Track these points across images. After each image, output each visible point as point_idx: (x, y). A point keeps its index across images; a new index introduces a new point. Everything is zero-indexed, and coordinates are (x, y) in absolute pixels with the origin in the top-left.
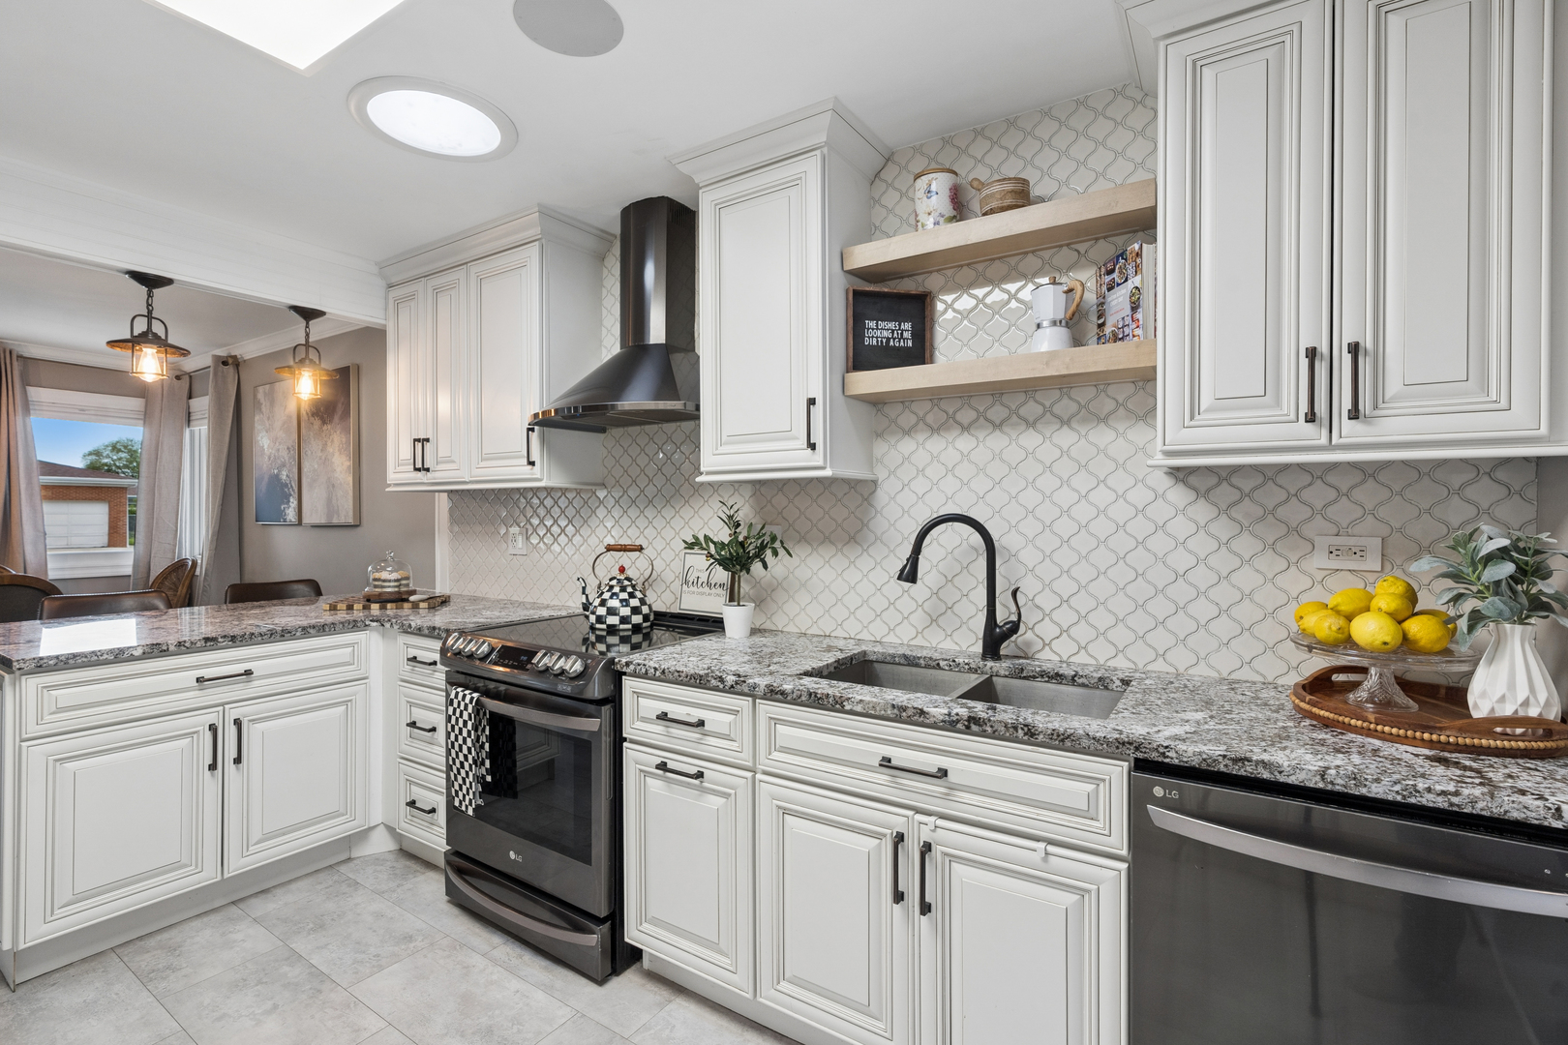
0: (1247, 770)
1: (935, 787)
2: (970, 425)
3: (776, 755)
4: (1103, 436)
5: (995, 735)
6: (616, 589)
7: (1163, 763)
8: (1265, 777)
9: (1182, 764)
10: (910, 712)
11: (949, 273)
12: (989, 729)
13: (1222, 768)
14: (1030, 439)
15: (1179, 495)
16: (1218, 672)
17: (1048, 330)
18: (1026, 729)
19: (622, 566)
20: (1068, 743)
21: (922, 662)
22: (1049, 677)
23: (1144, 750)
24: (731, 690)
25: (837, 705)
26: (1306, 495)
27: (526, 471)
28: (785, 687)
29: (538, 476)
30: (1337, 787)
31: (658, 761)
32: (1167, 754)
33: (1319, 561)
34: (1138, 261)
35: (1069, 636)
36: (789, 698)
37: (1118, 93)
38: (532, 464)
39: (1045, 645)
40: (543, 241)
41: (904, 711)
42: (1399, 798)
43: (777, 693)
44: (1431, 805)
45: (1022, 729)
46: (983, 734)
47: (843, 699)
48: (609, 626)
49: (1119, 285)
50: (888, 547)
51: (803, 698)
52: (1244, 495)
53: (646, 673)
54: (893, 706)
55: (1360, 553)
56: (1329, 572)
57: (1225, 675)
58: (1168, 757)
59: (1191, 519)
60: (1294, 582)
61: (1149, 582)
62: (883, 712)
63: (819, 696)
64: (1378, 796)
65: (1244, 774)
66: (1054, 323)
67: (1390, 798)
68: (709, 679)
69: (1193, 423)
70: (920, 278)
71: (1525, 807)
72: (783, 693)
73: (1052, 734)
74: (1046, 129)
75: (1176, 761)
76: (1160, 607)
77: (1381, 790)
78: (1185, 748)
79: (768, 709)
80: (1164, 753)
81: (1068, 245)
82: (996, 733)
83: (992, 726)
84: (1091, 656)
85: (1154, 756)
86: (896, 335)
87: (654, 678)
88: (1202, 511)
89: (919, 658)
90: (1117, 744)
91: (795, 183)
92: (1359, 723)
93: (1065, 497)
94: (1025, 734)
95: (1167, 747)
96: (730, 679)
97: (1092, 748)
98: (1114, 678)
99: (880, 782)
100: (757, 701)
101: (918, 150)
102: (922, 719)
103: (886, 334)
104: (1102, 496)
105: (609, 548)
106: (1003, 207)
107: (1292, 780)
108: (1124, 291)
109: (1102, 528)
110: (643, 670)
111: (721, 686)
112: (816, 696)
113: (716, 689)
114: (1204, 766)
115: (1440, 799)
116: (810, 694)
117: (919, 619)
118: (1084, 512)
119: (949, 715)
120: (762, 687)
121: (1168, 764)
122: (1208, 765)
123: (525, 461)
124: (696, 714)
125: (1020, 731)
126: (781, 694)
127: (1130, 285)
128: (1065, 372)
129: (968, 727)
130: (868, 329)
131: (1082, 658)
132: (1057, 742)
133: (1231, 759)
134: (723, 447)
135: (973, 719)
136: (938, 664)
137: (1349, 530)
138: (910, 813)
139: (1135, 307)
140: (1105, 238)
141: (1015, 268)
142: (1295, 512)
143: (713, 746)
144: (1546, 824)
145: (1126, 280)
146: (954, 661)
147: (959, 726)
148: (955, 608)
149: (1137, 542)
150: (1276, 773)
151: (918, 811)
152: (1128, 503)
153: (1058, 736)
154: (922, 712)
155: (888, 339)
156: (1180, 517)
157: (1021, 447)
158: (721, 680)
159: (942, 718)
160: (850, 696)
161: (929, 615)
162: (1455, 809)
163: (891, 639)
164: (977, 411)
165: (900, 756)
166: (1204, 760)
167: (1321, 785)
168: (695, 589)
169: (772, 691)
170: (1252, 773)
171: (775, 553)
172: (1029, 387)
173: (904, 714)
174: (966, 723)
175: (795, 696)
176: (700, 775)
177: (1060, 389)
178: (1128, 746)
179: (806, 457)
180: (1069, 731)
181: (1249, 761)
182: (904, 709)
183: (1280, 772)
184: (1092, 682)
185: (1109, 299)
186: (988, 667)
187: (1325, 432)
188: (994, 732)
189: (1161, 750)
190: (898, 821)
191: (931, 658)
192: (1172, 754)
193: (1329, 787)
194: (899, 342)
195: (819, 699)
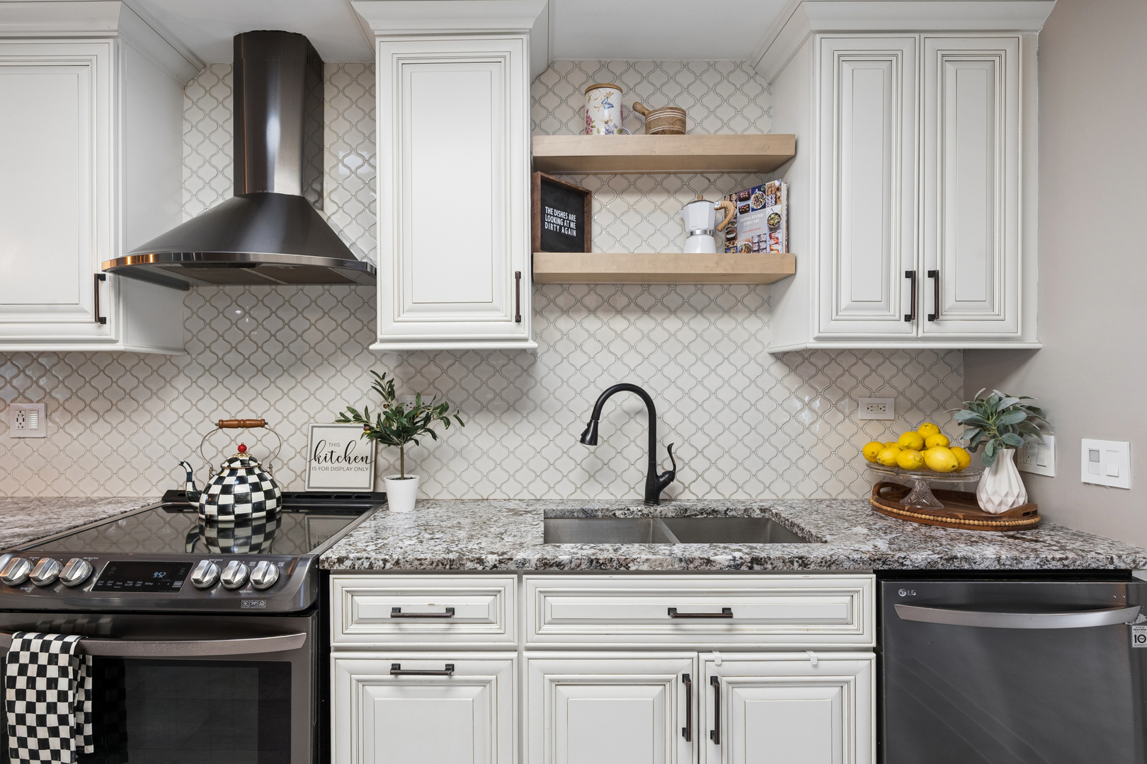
0: (956, 565)
1: (720, 625)
2: (623, 309)
3: (547, 628)
4: (726, 324)
5: (775, 571)
6: (242, 472)
7: (902, 570)
8: (966, 568)
9: (914, 568)
10: (697, 563)
11: (605, 178)
12: (769, 567)
13: (940, 567)
14: (673, 324)
15: (777, 370)
16: (803, 495)
17: (700, 237)
18: (800, 561)
19: (243, 445)
20: (833, 567)
21: (600, 514)
22: (707, 514)
23: (888, 563)
24: (495, 570)
25: (622, 567)
26: (853, 370)
27: (92, 330)
28: (561, 558)
29: (113, 337)
30: (1007, 567)
31: (388, 665)
32: (905, 563)
33: (861, 415)
34: (778, 194)
35: (703, 479)
36: (566, 569)
37: (738, 66)
38: (102, 321)
39: (685, 488)
40: (120, 41)
41: (691, 562)
42: (1039, 567)
43: (551, 566)
44: (1054, 568)
45: (797, 562)
46: (765, 572)
47: (628, 561)
48: (237, 516)
49: (753, 210)
50: (548, 414)
51: (583, 566)
52: (819, 371)
53: (371, 566)
54: (681, 560)
55: (882, 408)
56: (866, 421)
57: (807, 497)
58: (905, 565)
59: (786, 387)
60: (847, 428)
61: (759, 434)
62: (670, 567)
63: (601, 562)
64: (1028, 568)
65: (953, 568)
66: (705, 232)
67: (1034, 568)
68: (464, 562)
69: (838, 318)
70: (578, 178)
71: (1098, 560)
72: (559, 564)
73: (822, 562)
74: (686, 78)
75: (911, 567)
76: (767, 452)
77: (1029, 564)
78: (916, 557)
79: (534, 583)
80: (902, 563)
81: (702, 173)
82: (776, 569)
83: (772, 564)
84: (720, 493)
85: (896, 566)
86: (565, 224)
87: (383, 571)
88: (793, 382)
89: (596, 511)
90: (870, 562)
91: (499, 60)
92: (953, 520)
93: (699, 370)
94: (800, 566)
95: (904, 558)
96: (492, 559)
97: (852, 568)
98: (755, 509)
99: (666, 633)
100: (524, 576)
101: (577, 65)
102: (708, 567)
103: (559, 221)
104: (726, 370)
105: (222, 425)
106: (673, 131)
107: (982, 567)
108: (761, 215)
109: (727, 394)
110: (366, 565)
111: (480, 568)
112: (598, 562)
113: (473, 572)
114: (929, 568)
115: (1059, 563)
116: (592, 561)
117: (577, 476)
118: (713, 382)
119: (734, 559)
120: (533, 562)
121: (905, 570)
122: (931, 566)
123: (91, 317)
124: (441, 604)
125: (796, 564)
126: (557, 566)
127: (768, 211)
128: (730, 271)
129: (751, 568)
130: (548, 215)
131: (713, 496)
132: (825, 568)
133: (946, 559)
134: (406, 314)
135: (756, 560)
136: (614, 514)
137: (877, 394)
138: (694, 654)
139: (773, 228)
140: (728, 173)
141: (661, 184)
142: (848, 382)
143: (464, 633)
144: (1107, 568)
145: (764, 207)
146: (629, 510)
147: (744, 568)
148: (611, 464)
149: (751, 405)
150: (973, 564)
151: (700, 650)
152: (744, 375)
153: (826, 562)
154: (708, 561)
155: (561, 227)
156: (779, 386)
157: (665, 329)
158: (480, 561)
159: (727, 563)
160: (635, 556)
161: (587, 471)
162: (1066, 568)
163: (552, 496)
164: (629, 297)
165: (684, 605)
166: (929, 563)
167: (998, 567)
168: (329, 464)
169: (545, 564)
170: (958, 567)
171: (448, 423)
172: (672, 281)
173: (691, 566)
174: (749, 565)
175: (573, 565)
176: (450, 669)
177: (695, 285)
178: (878, 562)
179: (511, 329)
180: (834, 558)
181: (956, 559)
182: (691, 561)
183: (975, 563)
184: (740, 513)
185: (742, 220)
186: (658, 512)
187: (915, 328)
188: (774, 568)
189: (901, 561)
190: (683, 663)
191: (607, 510)
192: (908, 562)
193: (1002, 568)
194: (568, 230)
195: (601, 565)
